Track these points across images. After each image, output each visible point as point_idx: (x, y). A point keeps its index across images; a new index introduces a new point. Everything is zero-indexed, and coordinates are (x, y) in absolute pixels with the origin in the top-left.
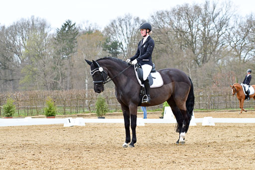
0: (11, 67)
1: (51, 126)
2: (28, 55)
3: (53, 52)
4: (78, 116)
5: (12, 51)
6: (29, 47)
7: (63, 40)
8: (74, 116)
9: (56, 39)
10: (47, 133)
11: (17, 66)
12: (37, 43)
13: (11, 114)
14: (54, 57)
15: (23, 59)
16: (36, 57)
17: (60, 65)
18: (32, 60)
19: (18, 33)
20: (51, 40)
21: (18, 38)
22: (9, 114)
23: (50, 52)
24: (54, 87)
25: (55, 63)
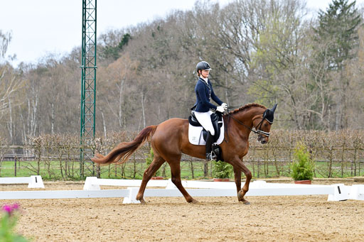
0: (229, 83)
1: (304, 198)
2: (262, 61)
3: (309, 55)
4: (357, 181)
5: (232, 53)
6: (265, 45)
7: (332, 33)
8: (349, 181)
9: (316, 31)
10: (296, 212)
11: (239, 81)
12: (280, 38)
13: (227, 173)
14: (312, 66)
15: (253, 69)
16: (278, 65)
17: (323, 81)
18: (270, 71)
19: (243, 18)
20: (307, 32)
21: (243, 28)
22: (222, 173)
23: (304, 57)
24: (311, 122)
25: (314, 77)
